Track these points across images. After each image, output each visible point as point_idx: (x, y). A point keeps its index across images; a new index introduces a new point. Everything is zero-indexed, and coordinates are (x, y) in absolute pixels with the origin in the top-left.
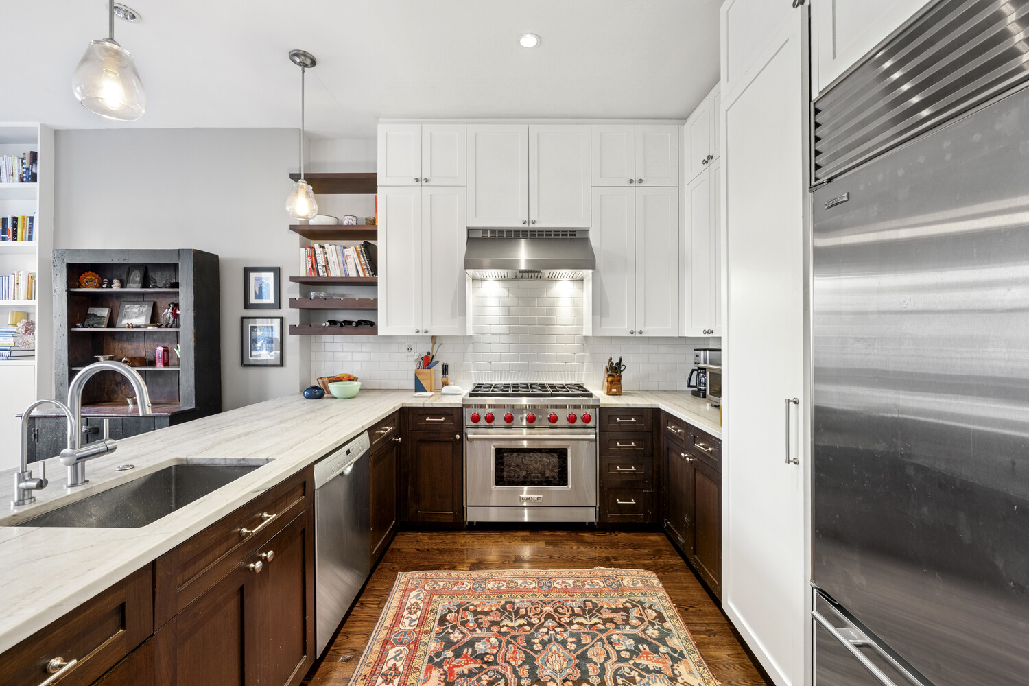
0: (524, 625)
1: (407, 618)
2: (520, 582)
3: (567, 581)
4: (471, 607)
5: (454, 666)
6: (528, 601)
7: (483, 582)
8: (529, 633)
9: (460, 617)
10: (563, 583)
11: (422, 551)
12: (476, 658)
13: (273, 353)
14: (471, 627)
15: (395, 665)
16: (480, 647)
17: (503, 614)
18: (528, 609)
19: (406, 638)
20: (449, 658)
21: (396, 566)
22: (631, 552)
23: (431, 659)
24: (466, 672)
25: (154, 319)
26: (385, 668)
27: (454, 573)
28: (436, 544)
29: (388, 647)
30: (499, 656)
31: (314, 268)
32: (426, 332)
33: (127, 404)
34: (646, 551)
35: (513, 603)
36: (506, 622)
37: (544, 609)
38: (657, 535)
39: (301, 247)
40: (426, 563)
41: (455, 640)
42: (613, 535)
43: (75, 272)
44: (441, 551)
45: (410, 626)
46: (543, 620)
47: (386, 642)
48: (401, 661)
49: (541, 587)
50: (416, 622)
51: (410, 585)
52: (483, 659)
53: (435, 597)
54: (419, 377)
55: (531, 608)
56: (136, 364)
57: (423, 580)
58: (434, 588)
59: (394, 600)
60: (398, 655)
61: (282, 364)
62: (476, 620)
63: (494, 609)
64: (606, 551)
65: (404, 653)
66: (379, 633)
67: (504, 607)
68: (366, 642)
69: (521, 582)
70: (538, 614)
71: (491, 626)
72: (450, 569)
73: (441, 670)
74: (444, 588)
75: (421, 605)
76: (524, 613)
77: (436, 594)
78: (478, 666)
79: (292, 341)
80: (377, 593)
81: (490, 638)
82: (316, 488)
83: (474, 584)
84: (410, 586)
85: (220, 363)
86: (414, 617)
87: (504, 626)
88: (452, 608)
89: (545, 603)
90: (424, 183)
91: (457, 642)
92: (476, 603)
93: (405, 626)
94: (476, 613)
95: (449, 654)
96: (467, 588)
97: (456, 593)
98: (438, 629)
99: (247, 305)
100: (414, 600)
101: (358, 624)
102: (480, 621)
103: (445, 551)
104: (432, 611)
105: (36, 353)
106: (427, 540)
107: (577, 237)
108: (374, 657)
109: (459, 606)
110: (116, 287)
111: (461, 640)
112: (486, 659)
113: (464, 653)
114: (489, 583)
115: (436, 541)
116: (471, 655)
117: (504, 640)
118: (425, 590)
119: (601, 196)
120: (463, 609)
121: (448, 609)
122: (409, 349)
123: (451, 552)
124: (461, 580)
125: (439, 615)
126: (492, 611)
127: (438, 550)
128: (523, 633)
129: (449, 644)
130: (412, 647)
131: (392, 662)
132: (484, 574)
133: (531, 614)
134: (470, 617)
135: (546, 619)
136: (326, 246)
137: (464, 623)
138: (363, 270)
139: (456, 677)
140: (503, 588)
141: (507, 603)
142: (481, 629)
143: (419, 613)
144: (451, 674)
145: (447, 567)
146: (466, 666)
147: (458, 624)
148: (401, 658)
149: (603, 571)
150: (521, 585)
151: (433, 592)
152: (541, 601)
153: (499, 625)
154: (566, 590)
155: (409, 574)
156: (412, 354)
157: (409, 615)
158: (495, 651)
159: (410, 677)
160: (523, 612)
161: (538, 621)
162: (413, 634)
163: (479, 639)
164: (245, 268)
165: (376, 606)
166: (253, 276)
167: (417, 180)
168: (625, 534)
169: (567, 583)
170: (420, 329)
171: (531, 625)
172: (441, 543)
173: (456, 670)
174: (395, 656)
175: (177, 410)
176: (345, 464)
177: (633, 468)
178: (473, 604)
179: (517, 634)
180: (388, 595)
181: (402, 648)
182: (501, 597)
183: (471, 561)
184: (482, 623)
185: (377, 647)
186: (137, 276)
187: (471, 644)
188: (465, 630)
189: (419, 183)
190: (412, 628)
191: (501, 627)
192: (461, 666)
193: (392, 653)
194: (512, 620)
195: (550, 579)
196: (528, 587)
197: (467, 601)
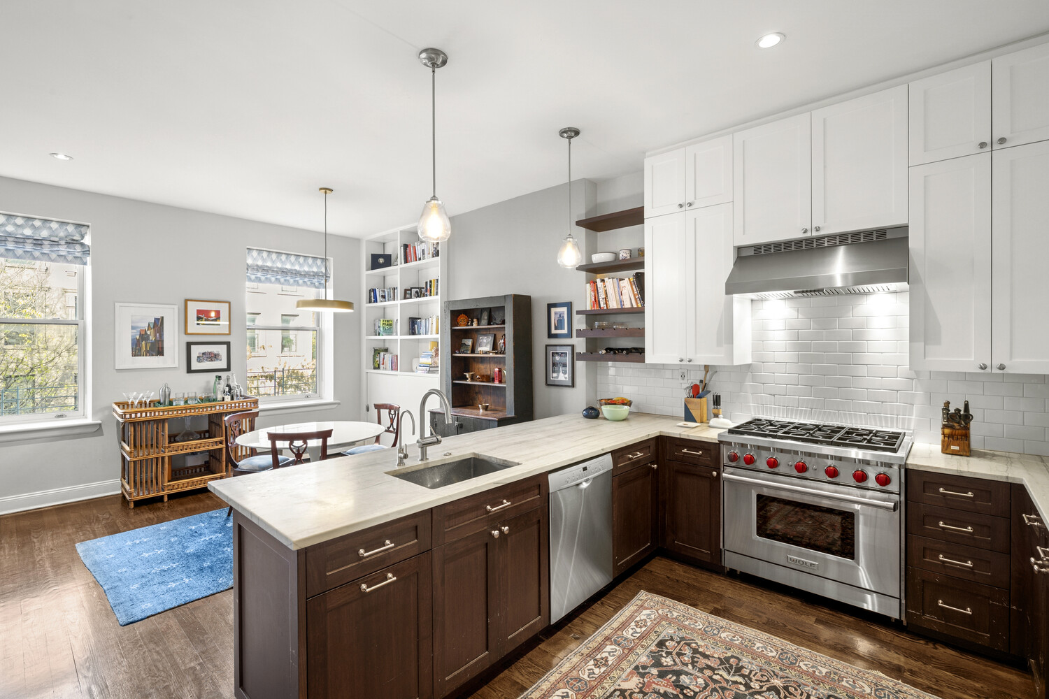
0: (741, 683)
1: (632, 629)
2: (758, 645)
3: (820, 668)
4: (694, 645)
5: (654, 682)
6: (756, 665)
7: (717, 628)
8: (741, 692)
9: (678, 648)
10: (813, 667)
11: (672, 580)
12: (677, 686)
13: (567, 376)
14: (685, 660)
15: (607, 658)
16: (685, 679)
17: (722, 663)
18: (753, 673)
19: (625, 643)
20: (652, 674)
21: (643, 584)
22: (947, 675)
23: (637, 668)
24: (662, 691)
25: (495, 347)
26: (599, 656)
27: (692, 610)
28: (689, 578)
29: (608, 643)
30: (699, 695)
31: (597, 301)
32: (690, 361)
33: (479, 409)
34: (978, 685)
35: (739, 660)
36: (721, 672)
37: (772, 681)
38: (1017, 675)
39: (587, 283)
40: (670, 592)
41: (665, 664)
42: (931, 646)
43: (455, 315)
44: (689, 586)
45: (632, 635)
46: (764, 689)
47: (607, 638)
48: (613, 658)
49: (782, 660)
50: (639, 635)
51: (646, 603)
52: (682, 690)
53: (664, 623)
54: (689, 406)
55: (756, 673)
56: (484, 380)
57: (660, 604)
58: (667, 615)
59: (627, 611)
60: (613, 652)
61: (573, 386)
62: (693, 658)
63: (716, 656)
64: (902, 659)
65: (617, 653)
66: (607, 630)
67: (727, 659)
68: (594, 632)
69: (761, 645)
70: (761, 682)
71: (704, 668)
72: (690, 605)
73: (641, 680)
74: (676, 618)
75: (649, 624)
76: (747, 674)
77: (666, 620)
78: (675, 693)
79: (581, 365)
80: (617, 600)
81: (698, 677)
82: (550, 492)
83: (707, 627)
84: (646, 605)
85: (532, 382)
86: (638, 630)
87: (718, 674)
88: (675, 638)
89: (777, 676)
90: (688, 208)
91: (665, 666)
92: (700, 643)
93: (628, 633)
94: (695, 651)
95: (655, 671)
96: (698, 627)
97: (685, 627)
98: (654, 648)
99: (550, 336)
100: (645, 617)
101: (593, 616)
102: (696, 659)
103: (694, 587)
104: (655, 632)
105: (439, 369)
106: (680, 571)
107: (888, 237)
108: (595, 645)
109: (682, 639)
110: (475, 326)
111: (670, 666)
112: (685, 692)
113: (668, 677)
114: (724, 632)
115: (689, 576)
116: (673, 682)
117: (712, 685)
118: (658, 613)
119: (925, 177)
120: (685, 643)
121: (671, 637)
122: (683, 376)
123: (699, 590)
124: (697, 619)
125: (660, 638)
126: (713, 657)
127: (688, 584)
128: (735, 690)
129: (657, 664)
130: (626, 651)
131: (607, 654)
132: (723, 622)
133: (754, 679)
134: (688, 651)
135: (769, 689)
136: (606, 279)
137: (679, 654)
138: (636, 299)
139: (651, 690)
140: (737, 642)
141: (732, 657)
142: (693, 667)
143: (644, 629)
144: (648, 687)
145: (688, 602)
146: (664, 688)
147: (674, 653)
148: (614, 655)
149: (881, 677)
150: (758, 648)
151: (665, 618)
152: (774, 672)
153: (714, 672)
154: (812, 675)
155: (650, 595)
156: (685, 381)
157: (635, 627)
158: (697, 690)
159: (614, 672)
160: (746, 672)
161: (758, 688)
162: (631, 643)
163: (687, 674)
164: (548, 304)
165: (612, 609)
166: (553, 310)
167: (681, 206)
168: (953, 652)
169: (817, 669)
170: (683, 357)
171: (747, 686)
172: (694, 579)
173: (654, 686)
174: (610, 652)
175: (504, 417)
176: (580, 478)
177: (969, 564)
178: (696, 643)
179: (728, 687)
180: (625, 605)
181: (618, 649)
182: (730, 649)
183: (715, 606)
184: (697, 662)
185: (599, 639)
186: (485, 316)
187: (678, 673)
188: (677, 660)
189: (683, 209)
190: (633, 638)
191: (714, 674)
192: (660, 685)
193: (608, 648)
194: (729, 674)
195: (799, 656)
196: (765, 652)
197: (692, 638)
